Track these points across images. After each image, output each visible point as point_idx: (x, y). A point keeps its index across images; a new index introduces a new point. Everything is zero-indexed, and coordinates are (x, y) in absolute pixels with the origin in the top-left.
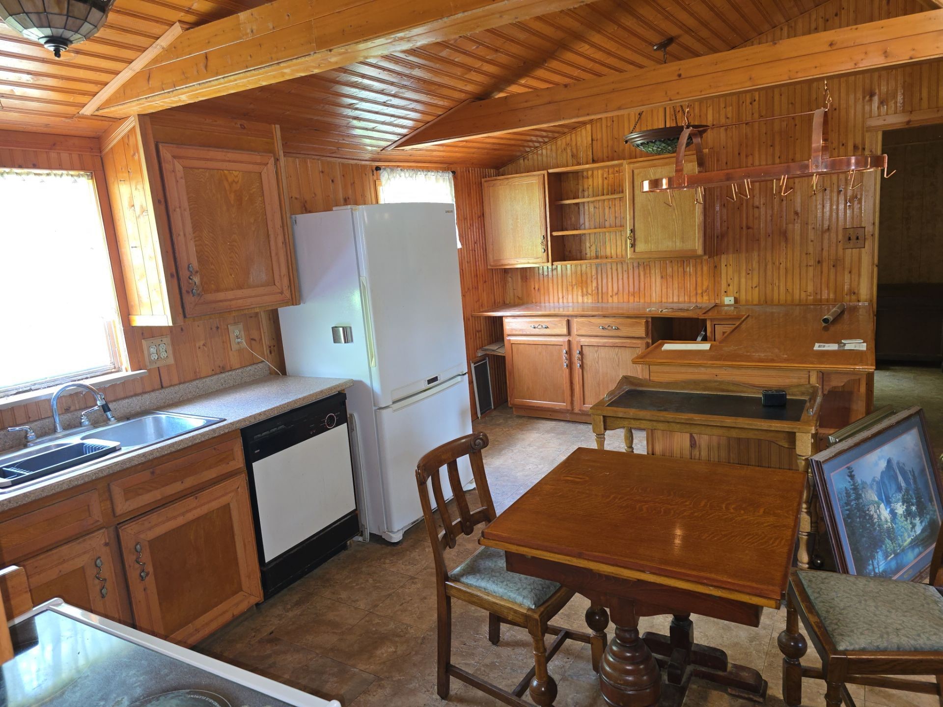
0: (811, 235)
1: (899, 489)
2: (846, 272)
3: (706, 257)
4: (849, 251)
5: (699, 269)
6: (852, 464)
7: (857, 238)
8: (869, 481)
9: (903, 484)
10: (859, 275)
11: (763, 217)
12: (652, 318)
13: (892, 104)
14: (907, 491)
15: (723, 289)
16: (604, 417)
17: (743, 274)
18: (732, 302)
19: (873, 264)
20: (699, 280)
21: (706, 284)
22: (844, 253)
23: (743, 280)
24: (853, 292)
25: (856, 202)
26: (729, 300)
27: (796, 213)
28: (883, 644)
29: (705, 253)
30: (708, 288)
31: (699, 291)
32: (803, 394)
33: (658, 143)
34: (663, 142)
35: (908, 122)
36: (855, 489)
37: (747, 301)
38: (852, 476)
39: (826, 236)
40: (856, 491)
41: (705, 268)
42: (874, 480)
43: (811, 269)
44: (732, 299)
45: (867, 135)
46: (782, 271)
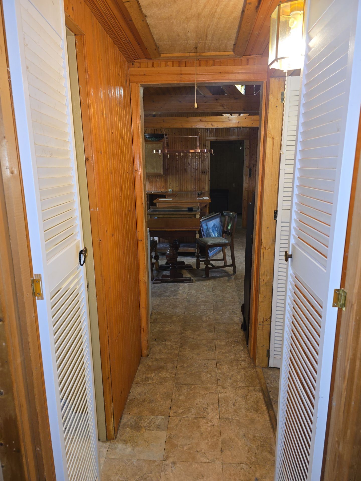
0: (193, 170)
1: (216, 230)
2: (202, 182)
3: (164, 176)
4: (202, 176)
5: (161, 180)
6: (207, 223)
7: (205, 172)
8: (210, 228)
9: (217, 230)
10: (205, 184)
11: (179, 164)
12: (149, 194)
13: (212, 133)
14: (218, 231)
15: (168, 187)
16: (150, 215)
17: (174, 182)
18: (171, 191)
19: (209, 180)
20: (161, 183)
21: (163, 185)
22: (201, 176)
23: (174, 184)
24: (204, 189)
25: (204, 162)
26: (170, 190)
27: (189, 163)
28: (214, 242)
29: (164, 174)
30: (164, 186)
31: (161, 187)
32: (196, 208)
33: (153, 138)
34: (155, 138)
35: (217, 139)
36: (208, 228)
37: (175, 191)
38: (207, 226)
39: (197, 171)
40: (208, 229)
41: (163, 180)
42: (211, 227)
43: (193, 181)
44: (171, 190)
45: (207, 142)
46: (185, 181)
